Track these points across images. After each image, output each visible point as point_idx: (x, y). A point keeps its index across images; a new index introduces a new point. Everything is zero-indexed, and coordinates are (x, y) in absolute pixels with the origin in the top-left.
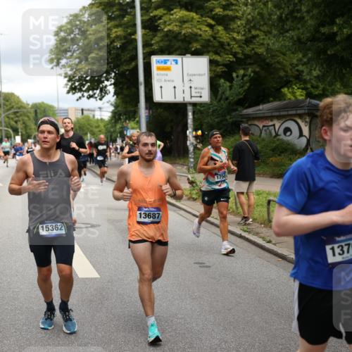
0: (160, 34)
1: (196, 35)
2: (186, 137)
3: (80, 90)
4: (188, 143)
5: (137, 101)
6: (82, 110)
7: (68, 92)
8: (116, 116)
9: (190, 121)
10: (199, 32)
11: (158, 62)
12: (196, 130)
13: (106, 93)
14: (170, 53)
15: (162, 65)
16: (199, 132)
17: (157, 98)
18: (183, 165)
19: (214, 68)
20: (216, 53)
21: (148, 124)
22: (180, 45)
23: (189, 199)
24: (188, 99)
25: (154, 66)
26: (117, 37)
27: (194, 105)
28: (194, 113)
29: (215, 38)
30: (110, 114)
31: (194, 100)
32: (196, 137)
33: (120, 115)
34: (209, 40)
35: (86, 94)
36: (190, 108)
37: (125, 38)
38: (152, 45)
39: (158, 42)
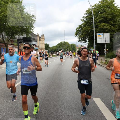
0: (99, 29)
1: (107, 28)
2: (104, 51)
3: (81, 41)
4: (105, 52)
5: (94, 43)
6: (81, 45)
7: (79, 41)
8: (89, 46)
9: (105, 47)
10: (108, 28)
11: (98, 34)
12: (106, 49)
13: (87, 41)
14: (101, 33)
15: (99, 35)
16: (107, 50)
17: (98, 42)
18: (104, 57)
19: (111, 36)
20: (111, 32)
21: (96, 48)
22: (103, 31)
23: (105, 64)
24: (105, 42)
25: (97, 35)
26: (89, 29)
27: (106, 44)
28: (106, 46)
29: (111, 29)
30: (87, 46)
31: (106, 43)
32: (107, 51)
33: (90, 46)
34: (110, 30)
35: (82, 42)
36: (105, 44)
37: (91, 30)
38: (97, 31)
39: (98, 30)
